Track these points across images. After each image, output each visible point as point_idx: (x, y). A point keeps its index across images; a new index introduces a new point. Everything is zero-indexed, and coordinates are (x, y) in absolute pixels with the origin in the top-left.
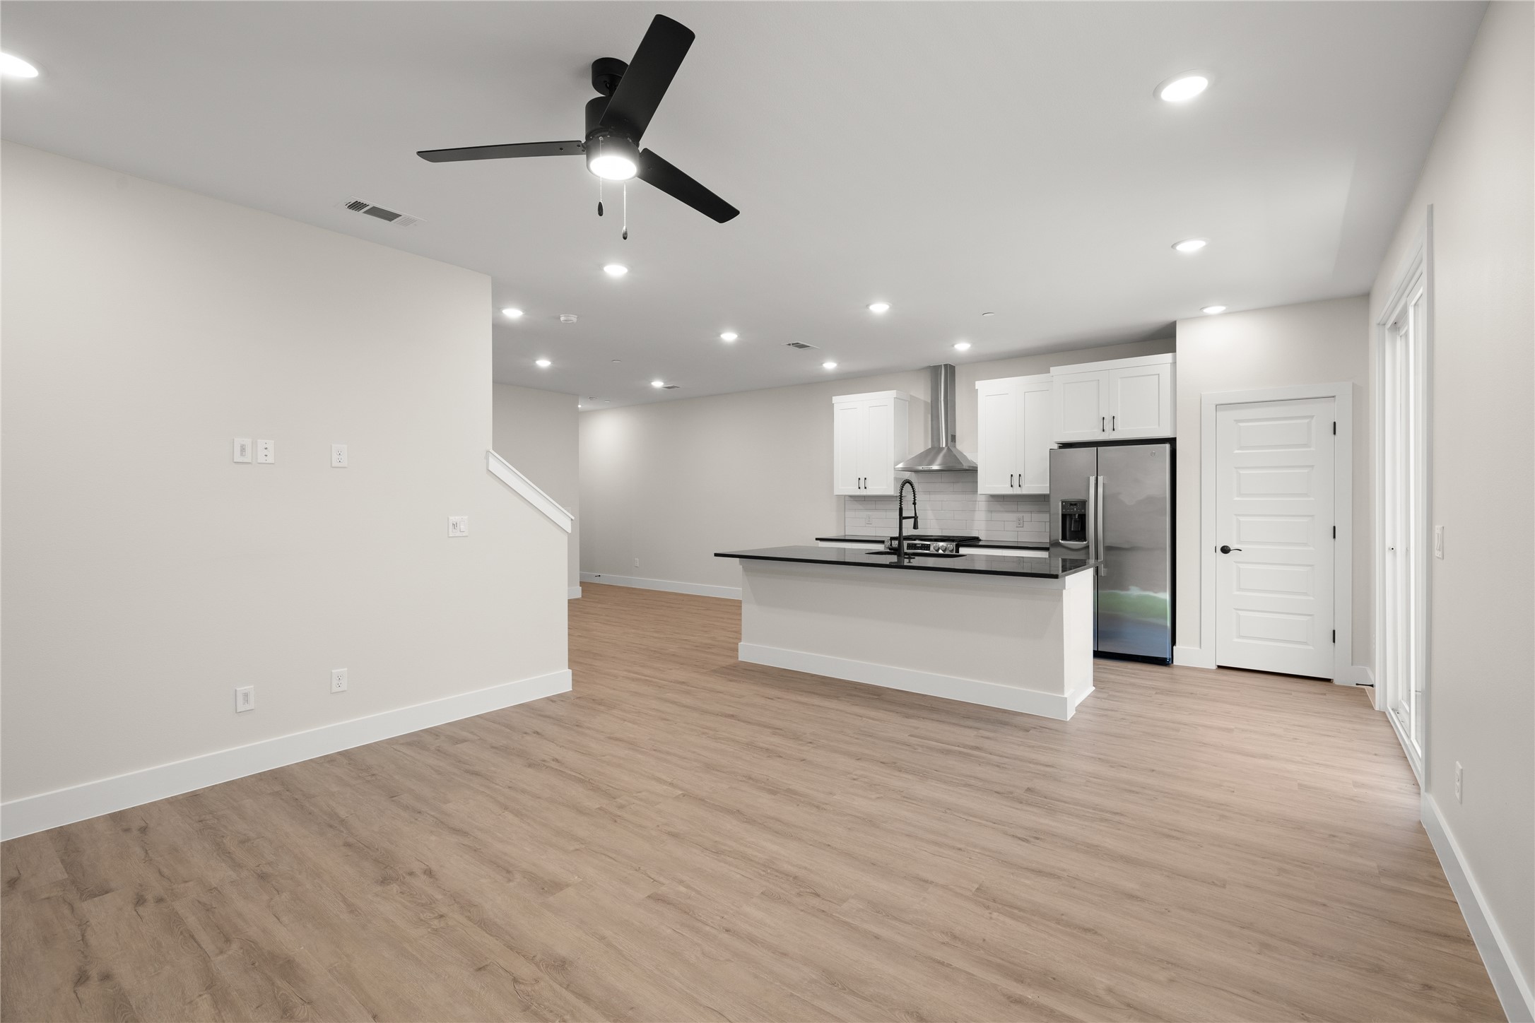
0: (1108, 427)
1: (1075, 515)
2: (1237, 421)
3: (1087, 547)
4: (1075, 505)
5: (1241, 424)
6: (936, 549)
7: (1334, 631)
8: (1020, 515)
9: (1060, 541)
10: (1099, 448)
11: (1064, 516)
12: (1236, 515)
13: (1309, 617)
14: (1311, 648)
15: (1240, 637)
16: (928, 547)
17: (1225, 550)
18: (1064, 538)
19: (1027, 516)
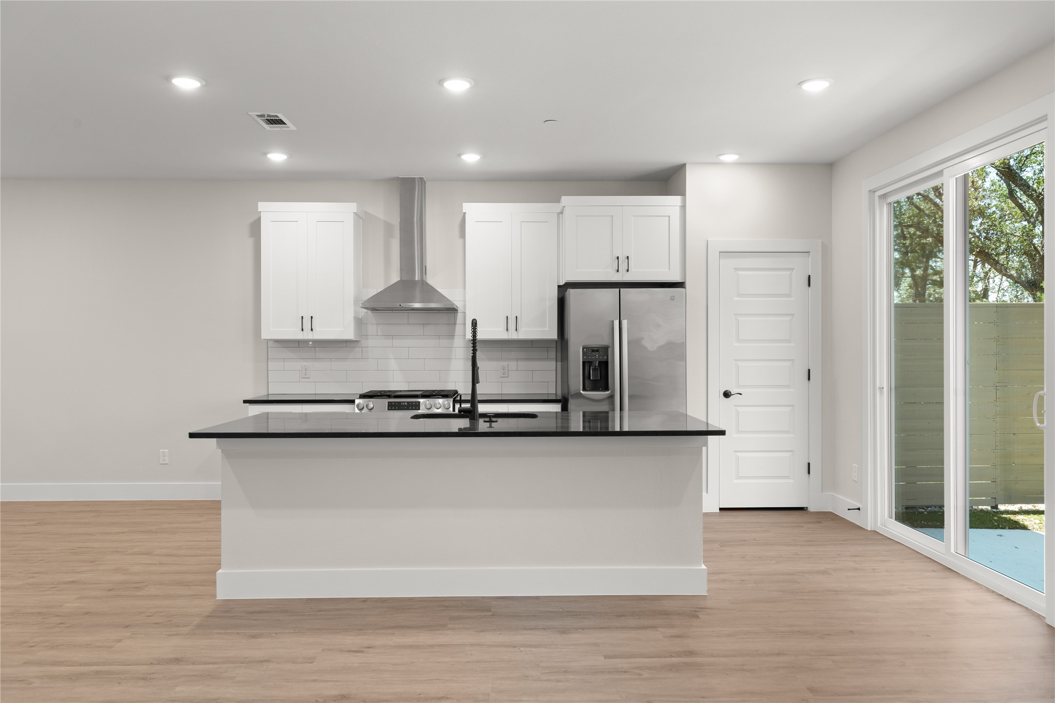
0: (623, 267)
1: (596, 362)
2: (736, 269)
3: (612, 397)
4: (597, 351)
5: (740, 273)
6: (428, 406)
7: (809, 464)
8: (505, 363)
9: (582, 392)
10: (621, 289)
11: (584, 363)
12: (735, 360)
13: (790, 453)
14: (792, 481)
15: (739, 478)
16: (417, 406)
17: (727, 395)
18: (584, 389)
19: (513, 365)
